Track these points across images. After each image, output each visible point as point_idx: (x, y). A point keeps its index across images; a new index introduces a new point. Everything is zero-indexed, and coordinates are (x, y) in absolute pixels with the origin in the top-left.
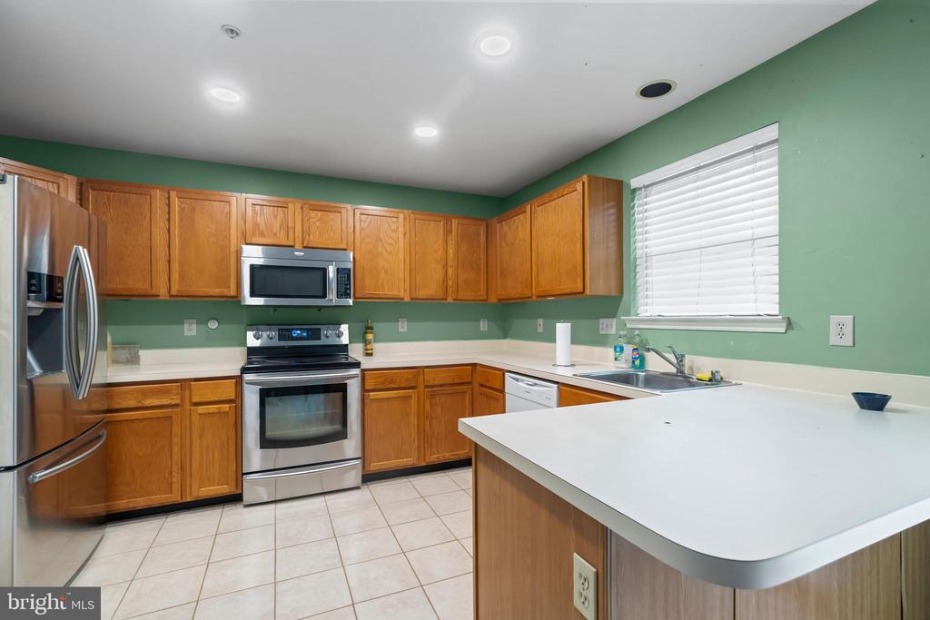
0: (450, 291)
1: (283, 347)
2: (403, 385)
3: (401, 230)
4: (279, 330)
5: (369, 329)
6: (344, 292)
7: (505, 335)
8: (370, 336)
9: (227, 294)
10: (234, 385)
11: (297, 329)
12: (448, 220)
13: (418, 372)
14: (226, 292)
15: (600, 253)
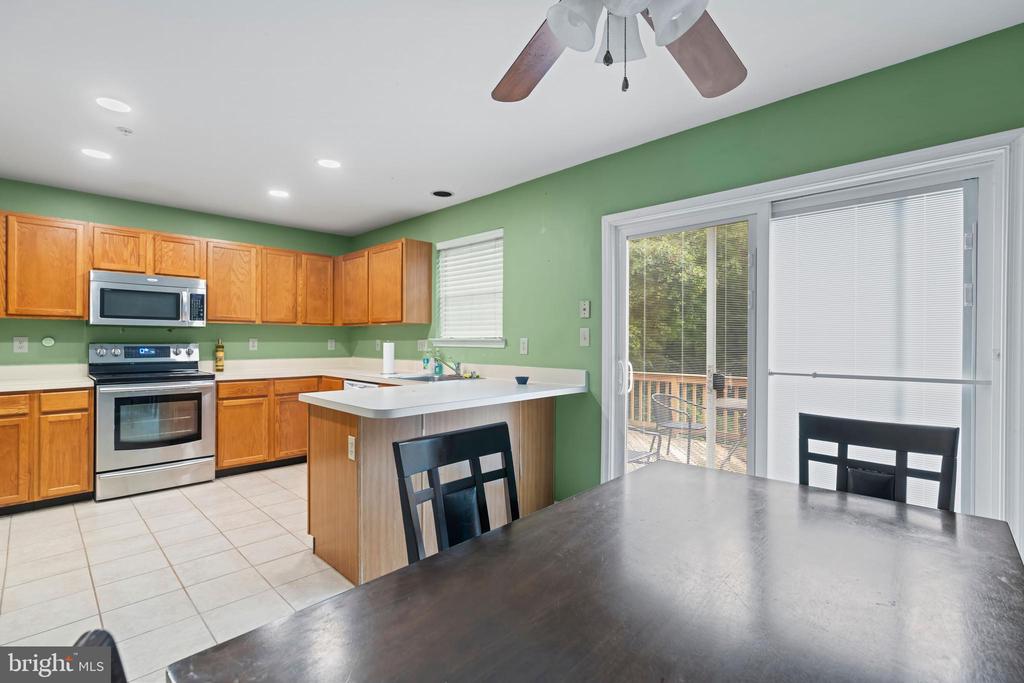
0: (299, 316)
1: (129, 364)
2: (255, 394)
3: (253, 262)
4: (125, 348)
5: (219, 347)
6: (197, 314)
7: (351, 353)
8: (220, 354)
9: (73, 314)
10: (87, 395)
11: (144, 348)
12: (297, 255)
13: (269, 384)
14: (71, 312)
15: (415, 293)
